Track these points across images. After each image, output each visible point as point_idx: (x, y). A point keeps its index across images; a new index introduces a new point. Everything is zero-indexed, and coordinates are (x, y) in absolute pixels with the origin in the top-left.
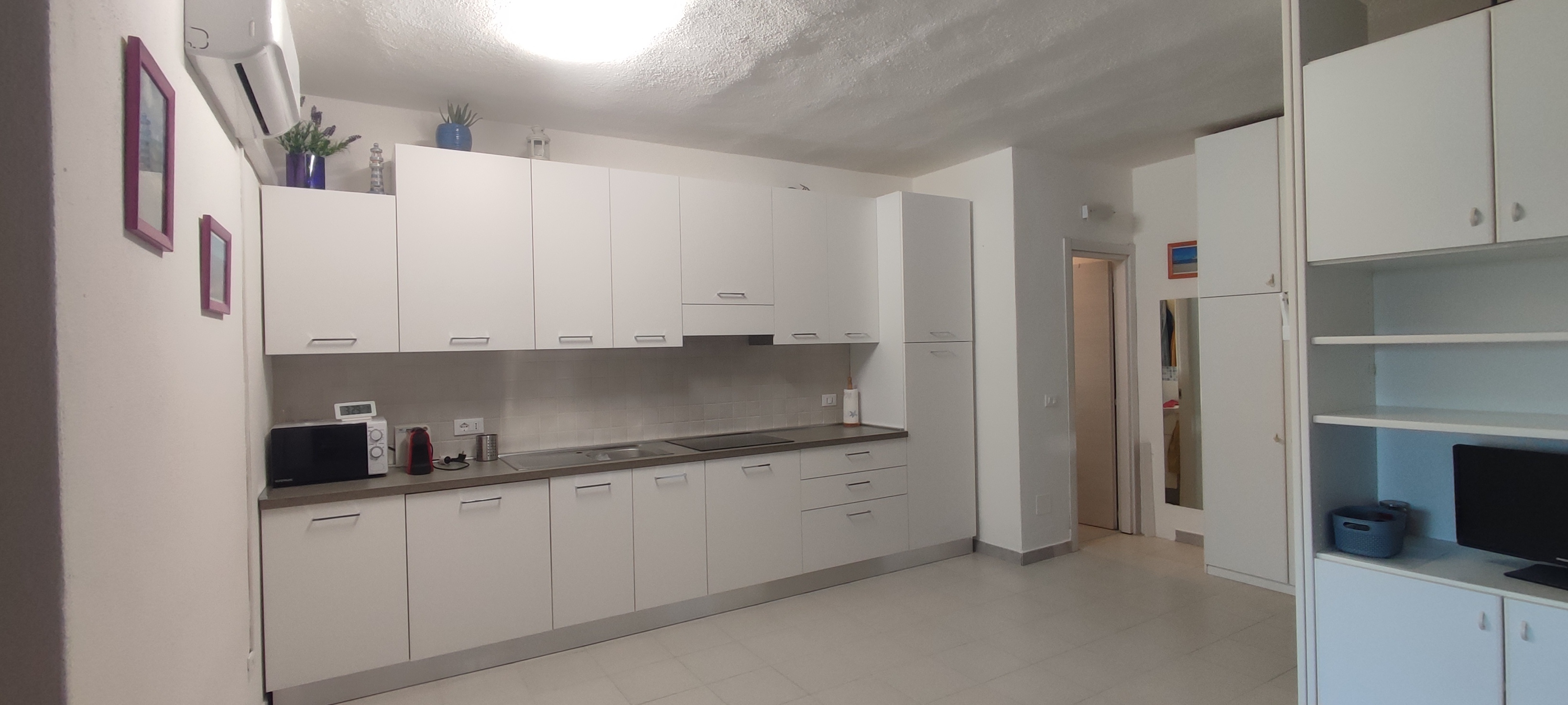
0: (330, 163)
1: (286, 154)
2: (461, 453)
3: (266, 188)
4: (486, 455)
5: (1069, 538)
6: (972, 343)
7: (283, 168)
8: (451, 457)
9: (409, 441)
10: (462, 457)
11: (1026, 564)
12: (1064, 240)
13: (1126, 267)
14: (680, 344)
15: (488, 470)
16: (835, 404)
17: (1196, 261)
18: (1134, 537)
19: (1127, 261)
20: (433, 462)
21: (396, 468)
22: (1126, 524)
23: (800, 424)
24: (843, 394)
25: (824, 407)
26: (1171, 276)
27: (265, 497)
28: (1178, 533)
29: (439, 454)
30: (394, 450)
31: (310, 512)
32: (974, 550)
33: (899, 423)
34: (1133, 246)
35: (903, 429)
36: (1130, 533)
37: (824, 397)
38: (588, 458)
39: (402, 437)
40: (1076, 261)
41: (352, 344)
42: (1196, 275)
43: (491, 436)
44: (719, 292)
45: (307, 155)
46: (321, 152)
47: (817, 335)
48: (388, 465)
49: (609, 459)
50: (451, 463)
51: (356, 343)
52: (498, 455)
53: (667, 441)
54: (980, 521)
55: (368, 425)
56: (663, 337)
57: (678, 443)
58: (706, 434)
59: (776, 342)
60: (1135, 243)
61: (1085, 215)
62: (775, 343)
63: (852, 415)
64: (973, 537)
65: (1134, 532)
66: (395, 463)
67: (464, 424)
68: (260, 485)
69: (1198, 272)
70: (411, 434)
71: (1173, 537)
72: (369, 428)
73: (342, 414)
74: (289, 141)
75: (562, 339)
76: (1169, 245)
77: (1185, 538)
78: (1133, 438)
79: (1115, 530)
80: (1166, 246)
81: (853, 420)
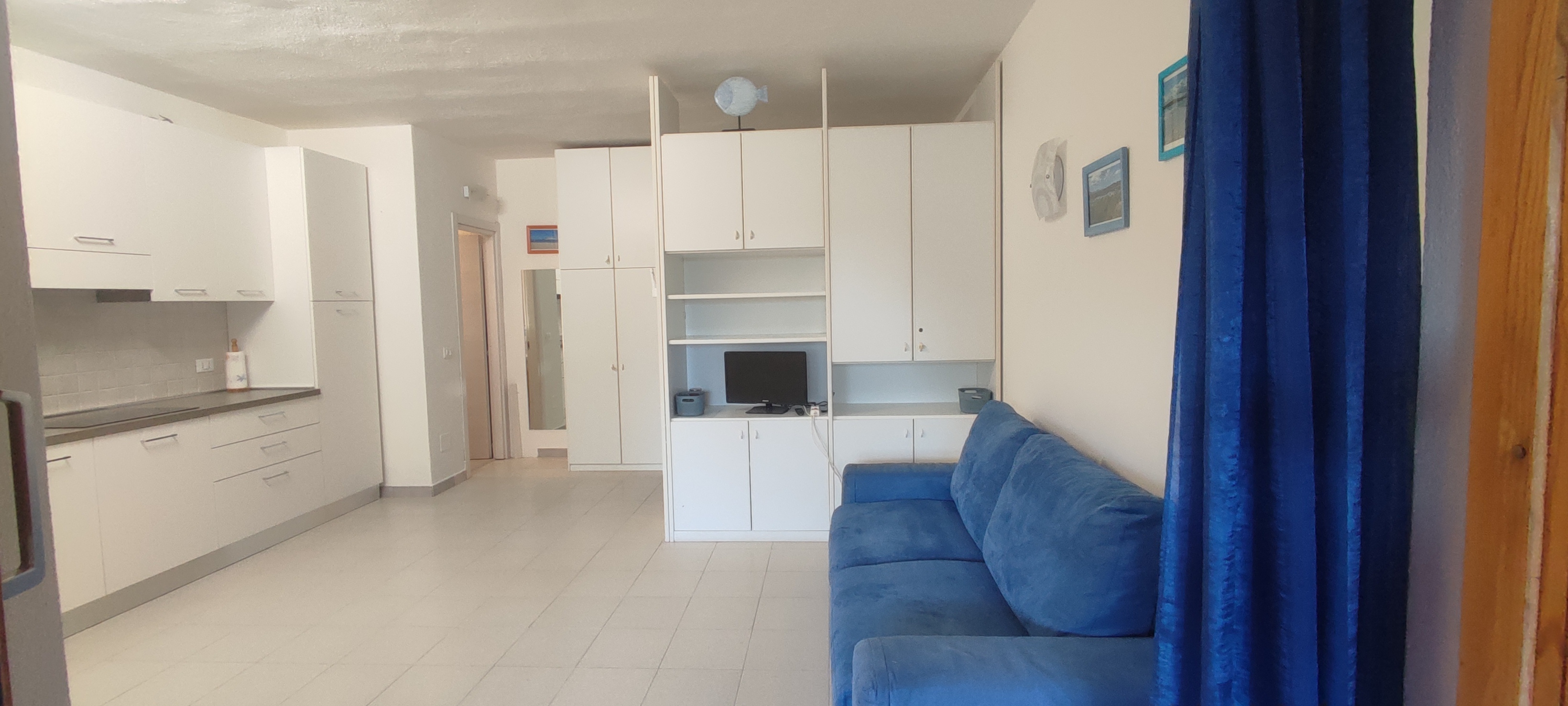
5: (464, 468)
6: (372, 302)
11: (436, 494)
12: (452, 214)
13: (494, 240)
16: (214, 369)
17: (557, 241)
18: (506, 461)
19: (494, 237)
22: (499, 452)
23: (170, 395)
24: (226, 357)
25: (200, 373)
26: (530, 252)
28: (540, 450)
32: (381, 496)
33: (310, 383)
34: (497, 223)
35: (313, 388)
36: (503, 458)
37: (199, 362)
40: (460, 232)
42: (557, 252)
44: (78, 238)
47: (204, 289)
54: (387, 467)
59: (154, 298)
60: (499, 222)
61: (467, 194)
62: (152, 299)
63: (241, 379)
64: (380, 484)
65: (506, 457)
69: (559, 250)
71: (536, 454)
76: (528, 227)
77: (544, 453)
78: (503, 382)
79: (490, 458)
80: (526, 227)
81: (242, 385)
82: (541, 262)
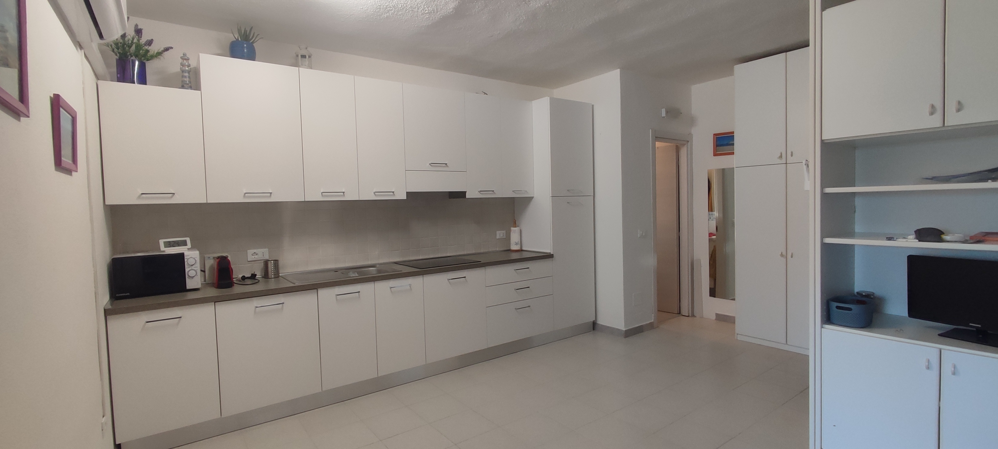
0: (150, 66)
1: (116, 59)
2: (253, 273)
3: (100, 83)
4: (271, 274)
5: (652, 320)
6: (593, 197)
7: (114, 70)
8: (246, 276)
9: (216, 266)
10: (253, 276)
11: (627, 337)
12: (651, 130)
13: (687, 148)
14: (404, 197)
15: (272, 285)
16: (505, 238)
17: (733, 144)
18: (689, 318)
19: (688, 144)
20: (234, 279)
21: (206, 284)
22: (685, 310)
23: (482, 251)
24: (510, 230)
25: (498, 239)
26: (715, 155)
27: (110, 307)
28: (717, 315)
29: (237, 274)
30: (204, 271)
31: (145, 316)
32: (594, 329)
33: (548, 250)
34: (690, 135)
35: (550, 253)
36: (687, 315)
37: (498, 233)
38: (343, 275)
39: (210, 263)
40: (658, 144)
41: (172, 197)
42: (733, 153)
43: (274, 261)
44: (430, 162)
45: (132, 60)
46: (143, 58)
47: (494, 191)
48: (201, 282)
49: (357, 275)
50: (246, 280)
51: (174, 196)
52: (279, 274)
53: (395, 263)
54: (597, 310)
55: (185, 254)
56: (393, 192)
57: (404, 264)
58: (421, 258)
60: (693, 133)
61: (664, 114)
62: (467, 197)
63: (516, 244)
64: (594, 321)
65: (690, 315)
66: (205, 281)
67: (255, 253)
68: (105, 299)
69: (735, 151)
70: (217, 260)
71: (714, 317)
72: (186, 256)
73: (165, 247)
74: (118, 49)
75: (323, 194)
76: (714, 134)
77: (721, 318)
78: (690, 257)
79: (678, 314)
80: (713, 135)
81: (517, 248)
82: (723, 162)
